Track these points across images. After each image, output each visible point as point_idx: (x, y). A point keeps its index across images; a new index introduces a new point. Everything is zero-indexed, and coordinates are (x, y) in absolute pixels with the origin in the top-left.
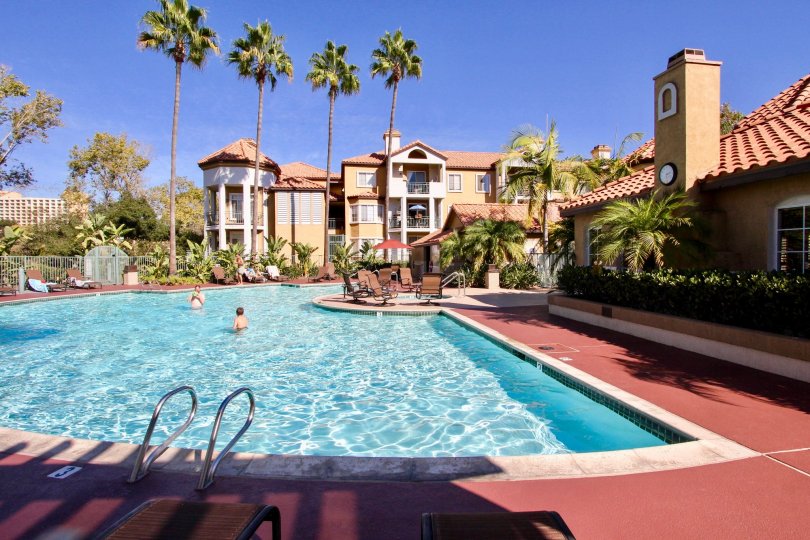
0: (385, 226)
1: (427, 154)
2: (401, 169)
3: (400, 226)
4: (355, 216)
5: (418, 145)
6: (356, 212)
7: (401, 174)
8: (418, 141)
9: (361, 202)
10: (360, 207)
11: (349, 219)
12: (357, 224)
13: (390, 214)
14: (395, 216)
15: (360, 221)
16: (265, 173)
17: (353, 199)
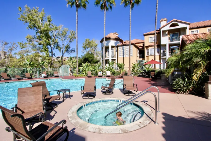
0: (160, 56)
1: (179, 24)
2: (167, 33)
3: (166, 56)
4: (148, 53)
5: (174, 21)
6: (148, 52)
7: (167, 35)
8: (174, 19)
9: (150, 48)
10: (150, 50)
11: (146, 54)
12: (149, 56)
13: (162, 51)
14: (164, 52)
15: (150, 55)
16: (116, 41)
17: (147, 47)
